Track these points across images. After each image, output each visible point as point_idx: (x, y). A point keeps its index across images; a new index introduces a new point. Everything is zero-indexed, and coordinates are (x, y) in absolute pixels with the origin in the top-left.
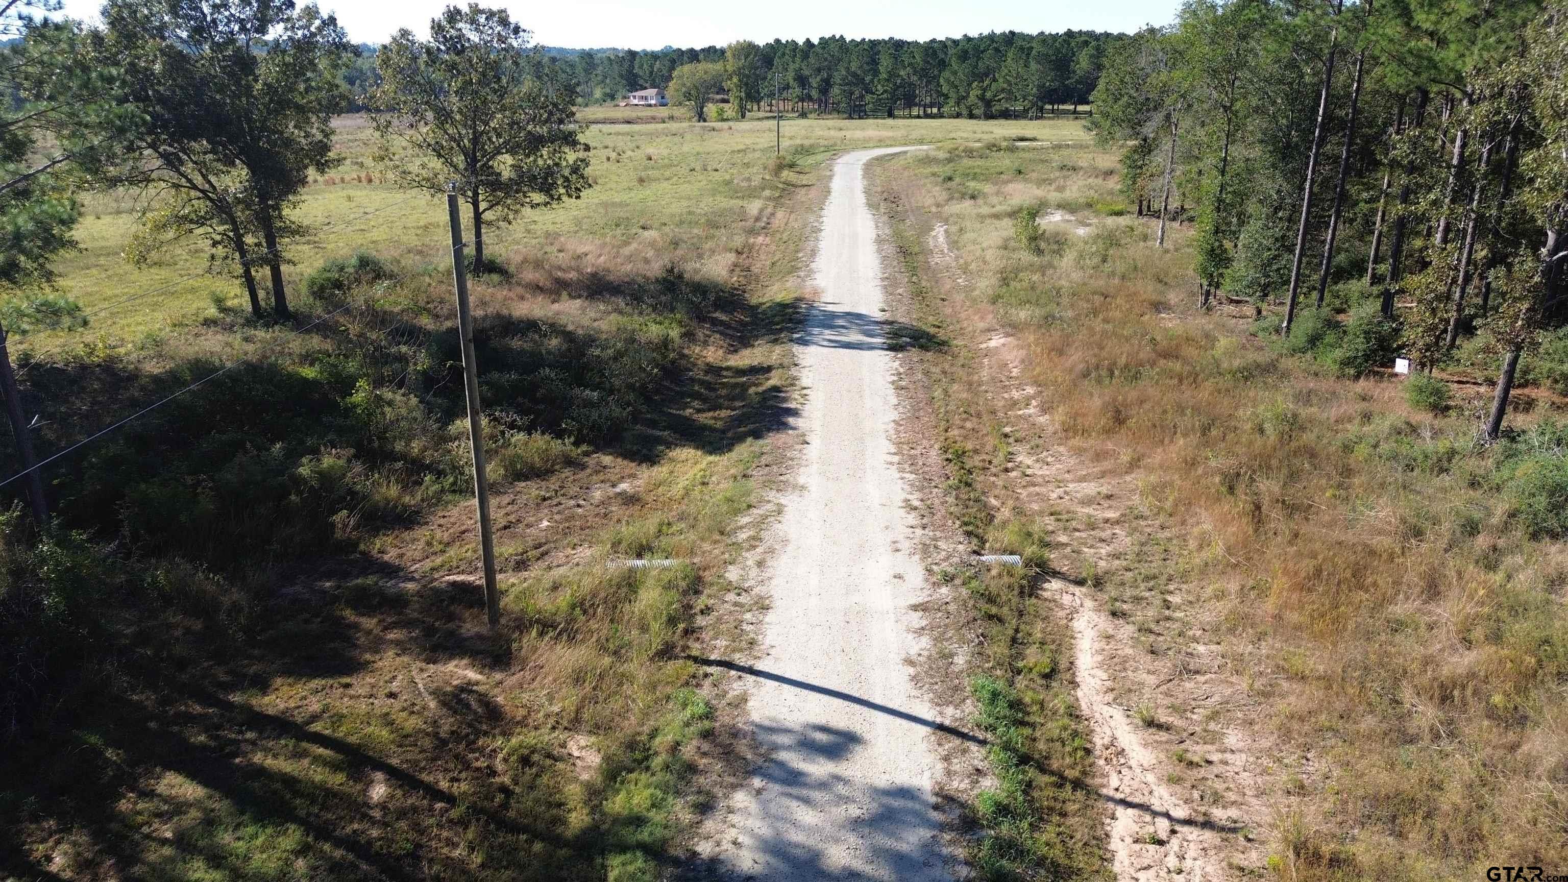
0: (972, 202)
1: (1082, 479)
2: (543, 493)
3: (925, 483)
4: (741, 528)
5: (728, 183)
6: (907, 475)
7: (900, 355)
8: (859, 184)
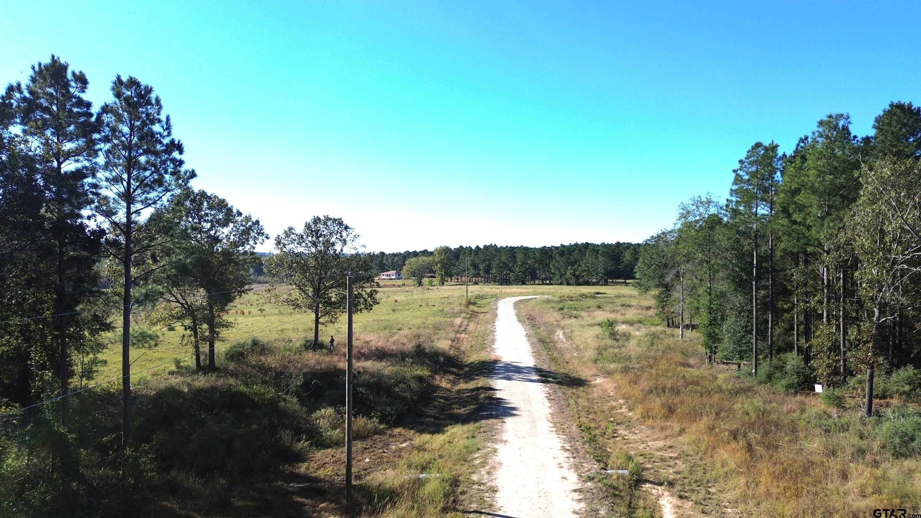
0: (576, 319)
1: (654, 440)
2: (364, 446)
3: (572, 439)
4: (475, 458)
5: (442, 311)
6: (562, 436)
7: (548, 385)
8: (512, 312)
